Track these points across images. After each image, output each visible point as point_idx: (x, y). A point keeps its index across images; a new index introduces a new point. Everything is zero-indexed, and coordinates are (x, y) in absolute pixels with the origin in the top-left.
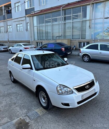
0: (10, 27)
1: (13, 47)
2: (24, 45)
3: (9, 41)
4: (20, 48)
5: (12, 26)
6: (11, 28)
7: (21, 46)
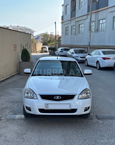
0: (104, 21)
1: (90, 55)
2: (104, 53)
3: (89, 46)
4: (97, 57)
5: (106, 21)
6: (105, 24)
7: (100, 54)
